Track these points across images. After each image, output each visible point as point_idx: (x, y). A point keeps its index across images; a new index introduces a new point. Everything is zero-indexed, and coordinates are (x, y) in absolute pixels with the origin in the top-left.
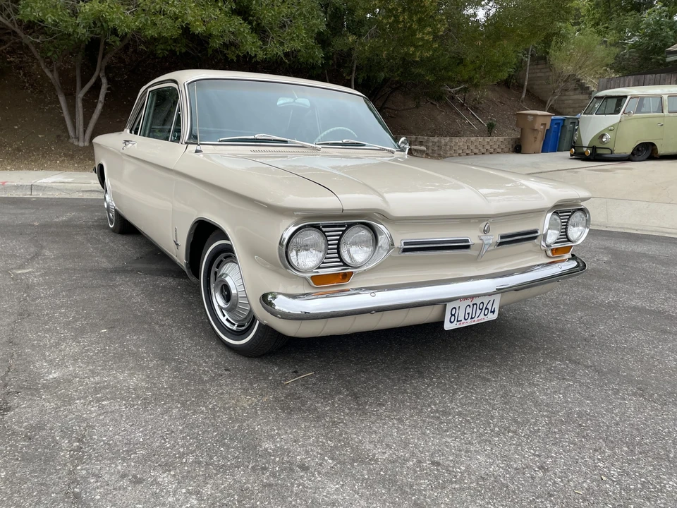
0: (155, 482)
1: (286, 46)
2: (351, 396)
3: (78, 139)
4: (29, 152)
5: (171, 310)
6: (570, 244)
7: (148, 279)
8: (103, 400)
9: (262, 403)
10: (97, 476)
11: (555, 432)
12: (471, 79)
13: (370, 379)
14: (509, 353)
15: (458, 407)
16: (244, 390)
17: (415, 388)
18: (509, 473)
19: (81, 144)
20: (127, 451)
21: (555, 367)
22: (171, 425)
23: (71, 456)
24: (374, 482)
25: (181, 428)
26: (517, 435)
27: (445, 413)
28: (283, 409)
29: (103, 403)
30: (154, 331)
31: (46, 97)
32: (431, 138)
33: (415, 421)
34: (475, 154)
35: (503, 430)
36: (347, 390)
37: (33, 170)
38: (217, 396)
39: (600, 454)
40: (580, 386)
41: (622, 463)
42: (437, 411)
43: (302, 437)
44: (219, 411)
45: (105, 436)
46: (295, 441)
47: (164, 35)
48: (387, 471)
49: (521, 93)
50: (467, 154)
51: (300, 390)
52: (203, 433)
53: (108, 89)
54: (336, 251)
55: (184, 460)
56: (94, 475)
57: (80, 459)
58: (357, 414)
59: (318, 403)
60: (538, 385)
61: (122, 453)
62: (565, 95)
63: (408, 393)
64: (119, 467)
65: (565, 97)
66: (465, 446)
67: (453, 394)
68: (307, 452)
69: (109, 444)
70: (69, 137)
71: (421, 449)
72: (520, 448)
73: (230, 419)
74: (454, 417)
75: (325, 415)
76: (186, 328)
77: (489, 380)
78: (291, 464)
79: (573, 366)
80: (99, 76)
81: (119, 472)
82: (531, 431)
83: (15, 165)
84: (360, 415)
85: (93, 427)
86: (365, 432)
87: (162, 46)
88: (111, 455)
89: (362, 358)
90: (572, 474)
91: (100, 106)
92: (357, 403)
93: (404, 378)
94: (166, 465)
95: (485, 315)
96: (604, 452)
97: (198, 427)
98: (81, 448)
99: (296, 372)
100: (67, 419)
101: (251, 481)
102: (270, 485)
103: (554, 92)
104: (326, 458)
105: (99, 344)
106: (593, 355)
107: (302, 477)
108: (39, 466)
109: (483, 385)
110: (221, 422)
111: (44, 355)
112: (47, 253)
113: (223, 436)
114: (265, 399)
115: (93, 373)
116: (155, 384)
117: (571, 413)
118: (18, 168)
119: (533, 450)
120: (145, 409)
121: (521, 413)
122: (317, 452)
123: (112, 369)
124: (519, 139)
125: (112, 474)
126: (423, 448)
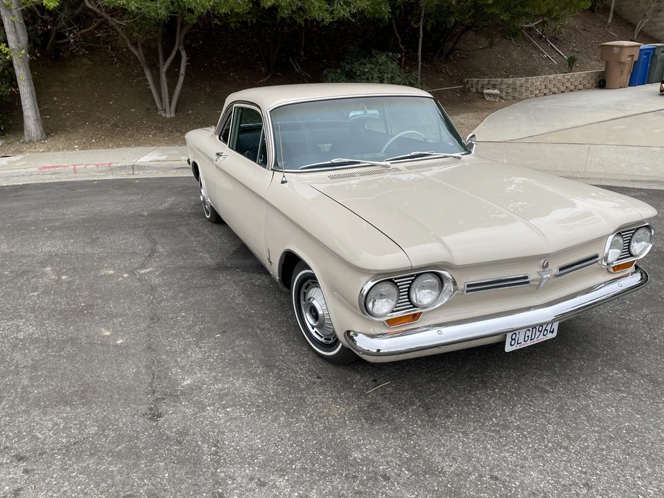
0: (274, 486)
1: (352, 6)
2: (423, 407)
3: (165, 110)
4: (125, 128)
5: (267, 312)
6: (631, 259)
7: (245, 276)
8: (227, 407)
9: (349, 413)
10: (233, 479)
11: (603, 449)
12: (549, 12)
13: (439, 390)
14: (568, 359)
15: (517, 420)
16: (334, 398)
17: (479, 400)
18: (557, 490)
19: (168, 116)
20: (252, 456)
21: (612, 376)
22: (280, 433)
23: (212, 460)
24: (443, 494)
25: (288, 435)
26: (568, 451)
27: (505, 427)
28: (365, 419)
29: (228, 410)
30: (257, 336)
31: (133, 70)
32: (505, 80)
33: (477, 434)
34: (553, 93)
35: (556, 445)
36: (420, 401)
37: (131, 146)
38: (313, 404)
39: (641, 472)
40: (633, 398)
41: (660, 482)
42: (498, 425)
43: (383, 448)
44: (316, 420)
45: (233, 442)
46: (378, 452)
47: (236, 10)
48: (453, 484)
49: (608, 16)
50: (545, 94)
51: (379, 399)
52: (306, 441)
53: (188, 61)
54: (407, 296)
55: (294, 467)
56: (231, 478)
57: (218, 462)
58: (428, 426)
59: (395, 414)
60: (593, 397)
61: (248, 458)
62: (657, 17)
63: (472, 405)
64: (247, 471)
65: (657, 19)
66: (520, 462)
67: (513, 407)
68: (388, 463)
69: (237, 450)
70: (157, 109)
71: (482, 463)
72: (569, 465)
73: (325, 428)
74: (512, 431)
75: (402, 426)
76: (282, 332)
77: (547, 392)
78: (376, 473)
79: (629, 375)
80: (179, 49)
81: (247, 475)
82: (581, 447)
83: (115, 142)
84: (431, 428)
85: (223, 433)
86: (435, 445)
87: (234, 19)
88: (240, 460)
89: (432, 366)
90: (613, 492)
91: (181, 79)
92: (428, 414)
93: (469, 388)
94: (281, 470)
95: (544, 335)
96: (645, 470)
97: (301, 435)
98: (218, 452)
99: (375, 381)
100: (204, 425)
101: (345, 488)
102: (360, 493)
103: (645, 15)
104: (403, 469)
105: (216, 349)
106: (652, 362)
107: (384, 486)
108: (190, 469)
109: (541, 396)
110: (318, 431)
111: (176, 361)
112: (161, 250)
113: (320, 443)
114: (351, 408)
115: (216, 380)
116: (264, 391)
117: (620, 428)
118: (119, 146)
119: (581, 467)
120: (260, 418)
121: (573, 428)
122: (396, 463)
123: (229, 375)
124: (603, 72)
125: (243, 477)
126: (484, 462)
